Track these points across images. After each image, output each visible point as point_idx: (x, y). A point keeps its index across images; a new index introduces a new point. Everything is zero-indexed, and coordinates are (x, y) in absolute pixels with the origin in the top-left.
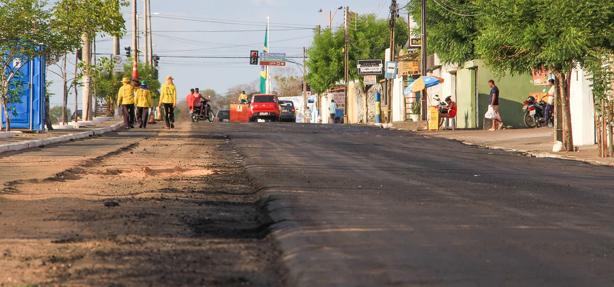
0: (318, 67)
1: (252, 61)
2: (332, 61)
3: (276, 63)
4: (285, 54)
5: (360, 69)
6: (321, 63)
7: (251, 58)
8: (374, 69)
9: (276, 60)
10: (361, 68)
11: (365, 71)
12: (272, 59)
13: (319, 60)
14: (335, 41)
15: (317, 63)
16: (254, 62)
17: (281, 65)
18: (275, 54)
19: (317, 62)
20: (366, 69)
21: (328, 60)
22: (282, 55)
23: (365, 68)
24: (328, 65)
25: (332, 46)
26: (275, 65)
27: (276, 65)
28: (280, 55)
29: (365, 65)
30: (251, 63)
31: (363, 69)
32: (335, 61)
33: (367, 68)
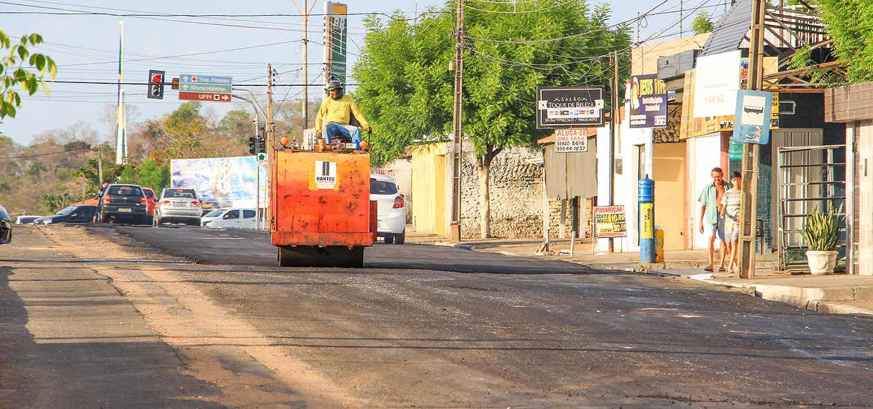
0: (380, 107)
1: (153, 91)
2: (412, 91)
3: (213, 94)
4: (230, 79)
5: (545, 112)
6: (388, 96)
7: (150, 84)
8: (583, 112)
9: (212, 89)
10: (549, 110)
11: (560, 117)
12: (204, 89)
13: (381, 90)
14: (416, 46)
15: (377, 98)
16: (156, 93)
17: (222, 100)
18: (210, 78)
19: (378, 95)
20: (562, 113)
21: (403, 89)
22: (225, 81)
23: (559, 109)
24: (404, 102)
25: (411, 58)
26: (209, 99)
27: (212, 100)
28: (221, 81)
29: (560, 103)
30: (149, 96)
31: (554, 113)
32: (422, 94)
33: (566, 109)
